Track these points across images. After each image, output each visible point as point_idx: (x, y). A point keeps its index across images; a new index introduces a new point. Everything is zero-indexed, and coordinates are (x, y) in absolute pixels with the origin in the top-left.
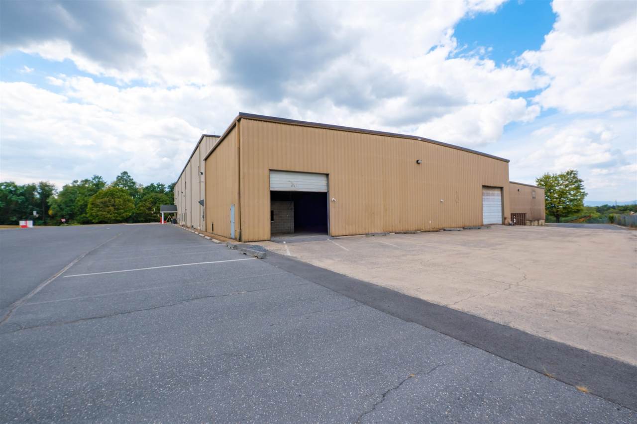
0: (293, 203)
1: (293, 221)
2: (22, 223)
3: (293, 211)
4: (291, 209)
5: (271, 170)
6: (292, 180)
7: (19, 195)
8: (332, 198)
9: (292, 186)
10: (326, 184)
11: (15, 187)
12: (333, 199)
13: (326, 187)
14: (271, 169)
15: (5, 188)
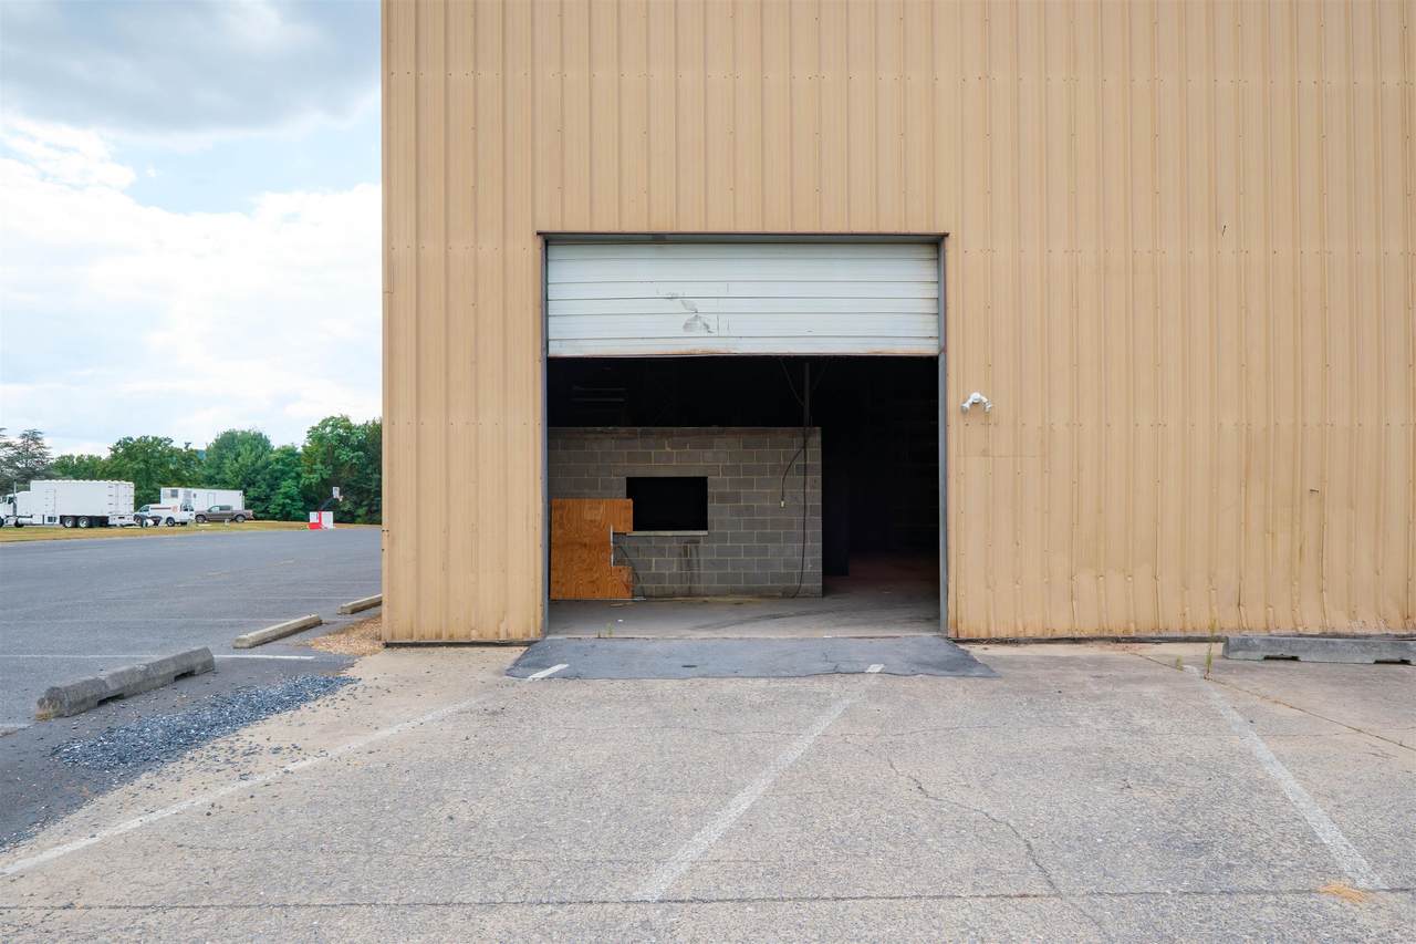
0: (816, 440)
1: (815, 529)
2: (313, 516)
3: (816, 478)
4: (805, 470)
5: (549, 240)
6: (689, 290)
7: (354, 449)
8: (959, 393)
9: (686, 326)
10: (930, 307)
11: (349, 428)
12: (975, 396)
13: (931, 328)
14: (546, 228)
15: (332, 432)
